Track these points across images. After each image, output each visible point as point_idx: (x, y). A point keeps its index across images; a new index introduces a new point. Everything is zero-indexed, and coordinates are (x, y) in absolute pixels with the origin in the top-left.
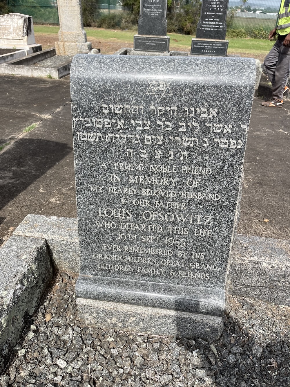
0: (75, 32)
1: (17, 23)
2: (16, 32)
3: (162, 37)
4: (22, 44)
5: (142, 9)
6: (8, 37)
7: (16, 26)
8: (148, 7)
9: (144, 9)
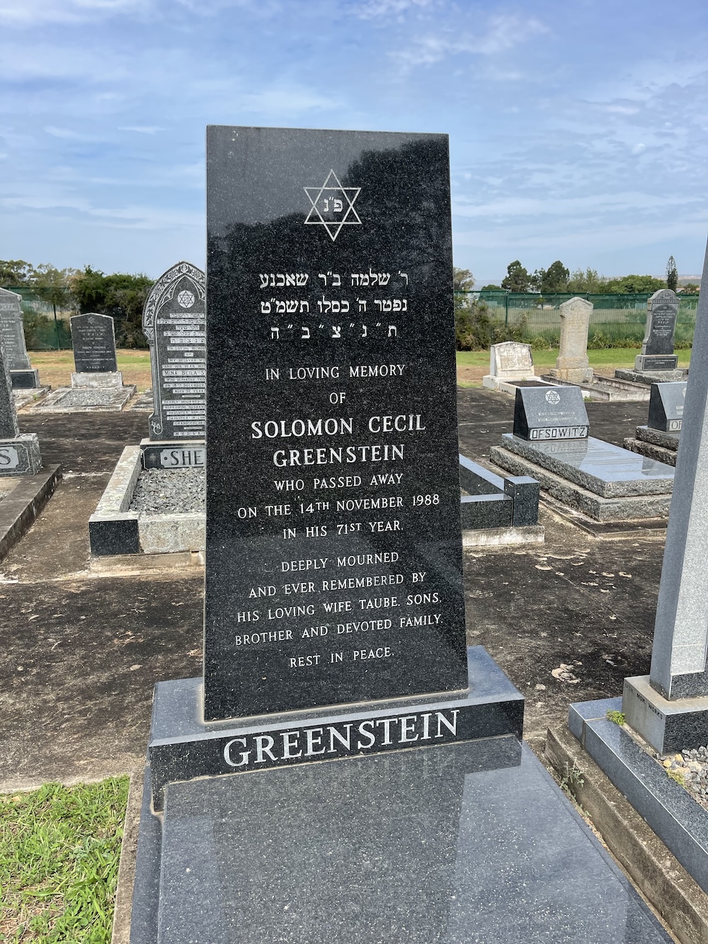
0: (578, 358)
1: (521, 352)
2: (521, 362)
3: (670, 355)
4: (529, 374)
5: (652, 330)
6: (514, 368)
7: (520, 355)
8: (658, 329)
9: (654, 331)
